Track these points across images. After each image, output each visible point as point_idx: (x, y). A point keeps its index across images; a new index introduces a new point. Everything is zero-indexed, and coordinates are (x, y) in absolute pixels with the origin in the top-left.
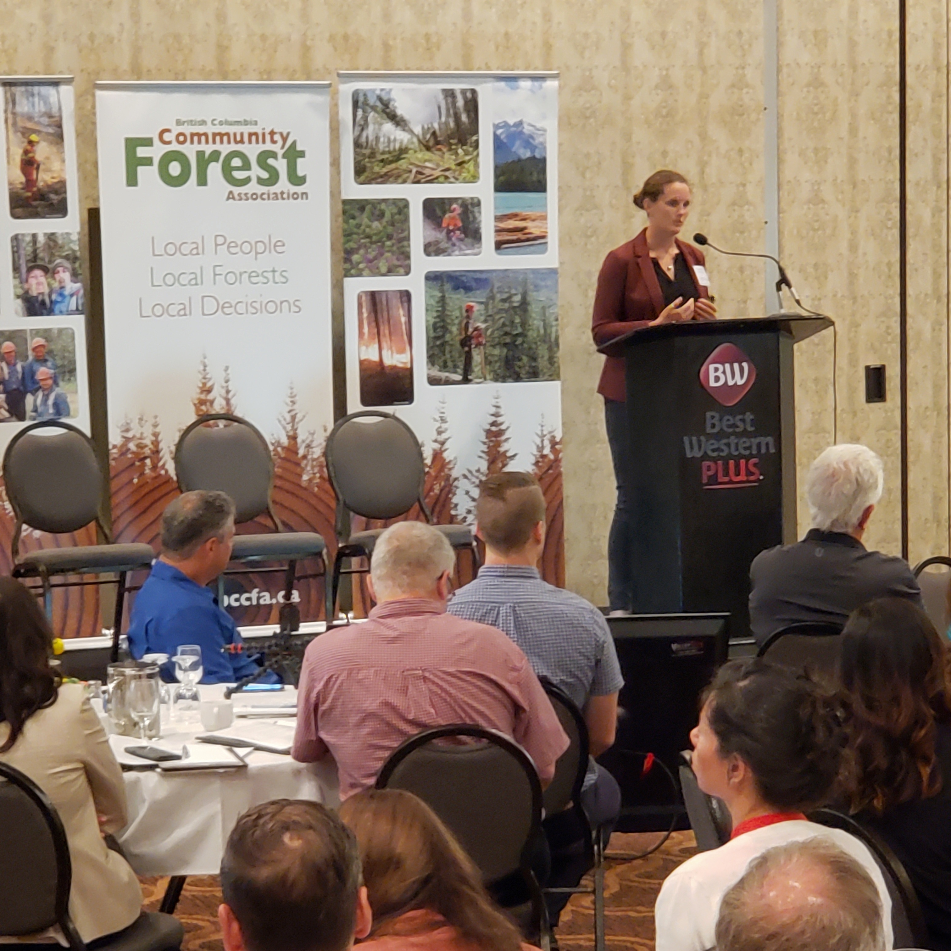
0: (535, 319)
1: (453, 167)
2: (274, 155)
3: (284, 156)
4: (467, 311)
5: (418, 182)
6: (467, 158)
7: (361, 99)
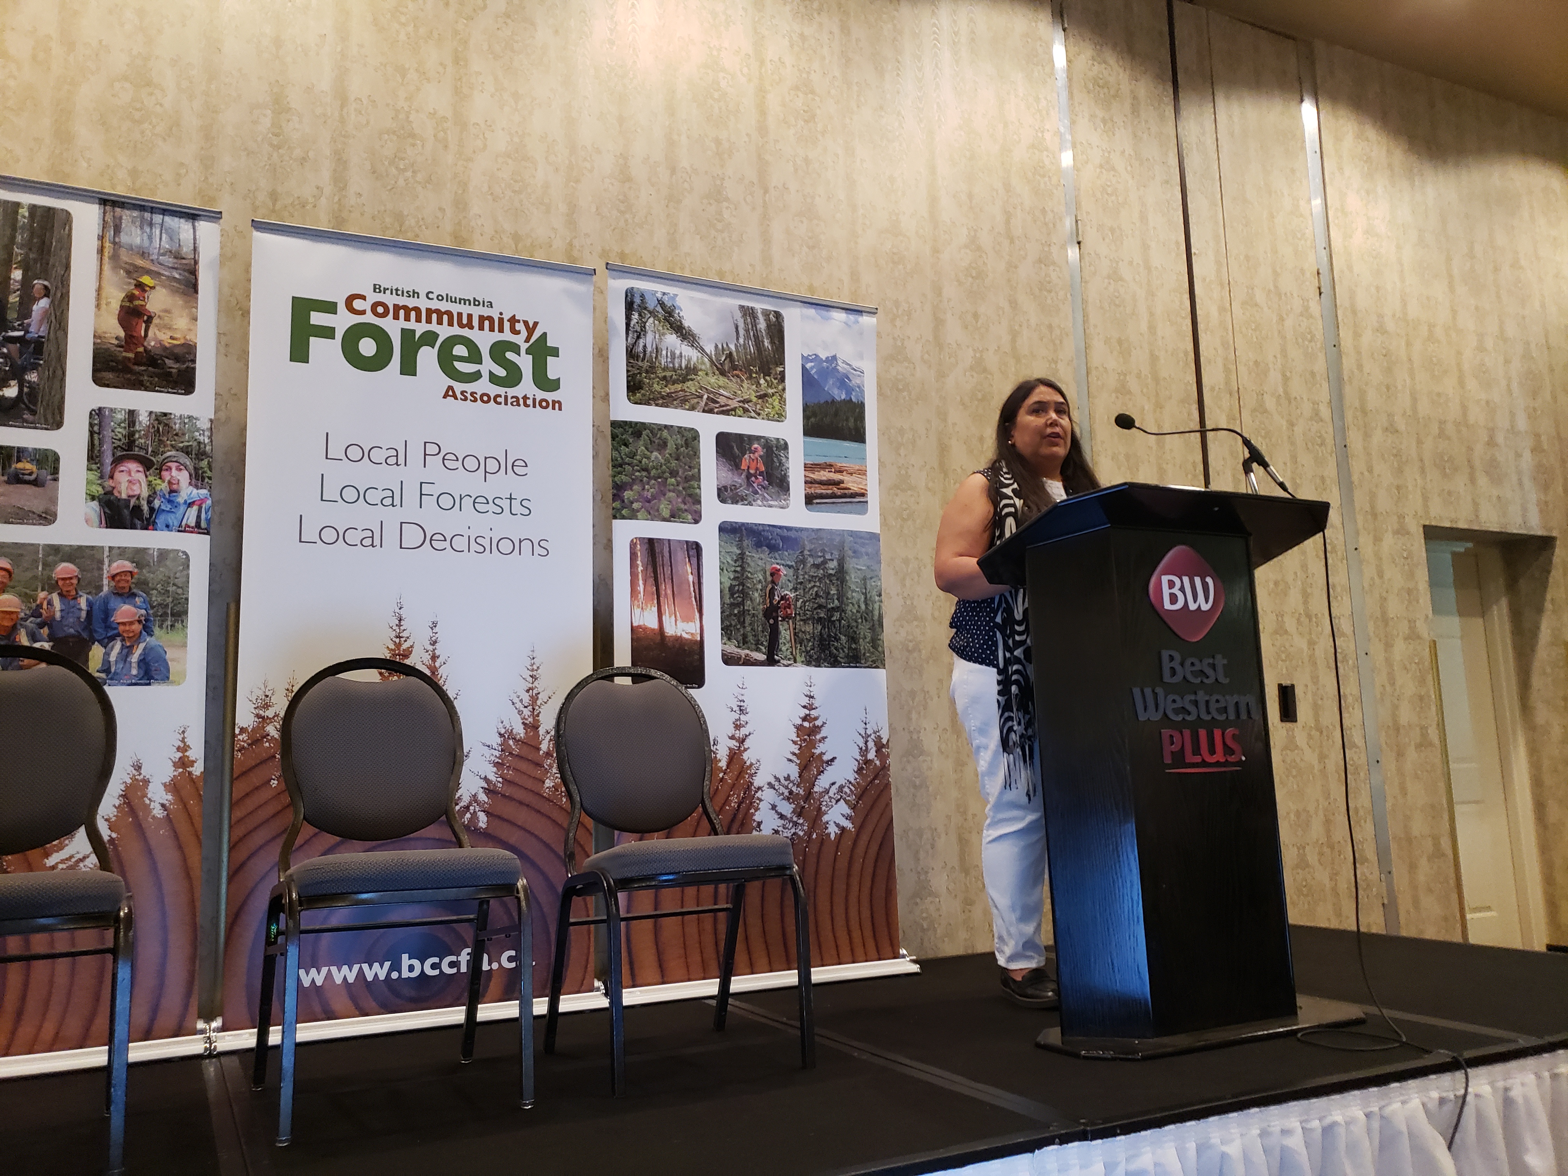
0: (853, 591)
1: (754, 399)
2: (516, 349)
3: (528, 352)
4: (772, 575)
5: (711, 411)
6: (770, 391)
7: (637, 300)
